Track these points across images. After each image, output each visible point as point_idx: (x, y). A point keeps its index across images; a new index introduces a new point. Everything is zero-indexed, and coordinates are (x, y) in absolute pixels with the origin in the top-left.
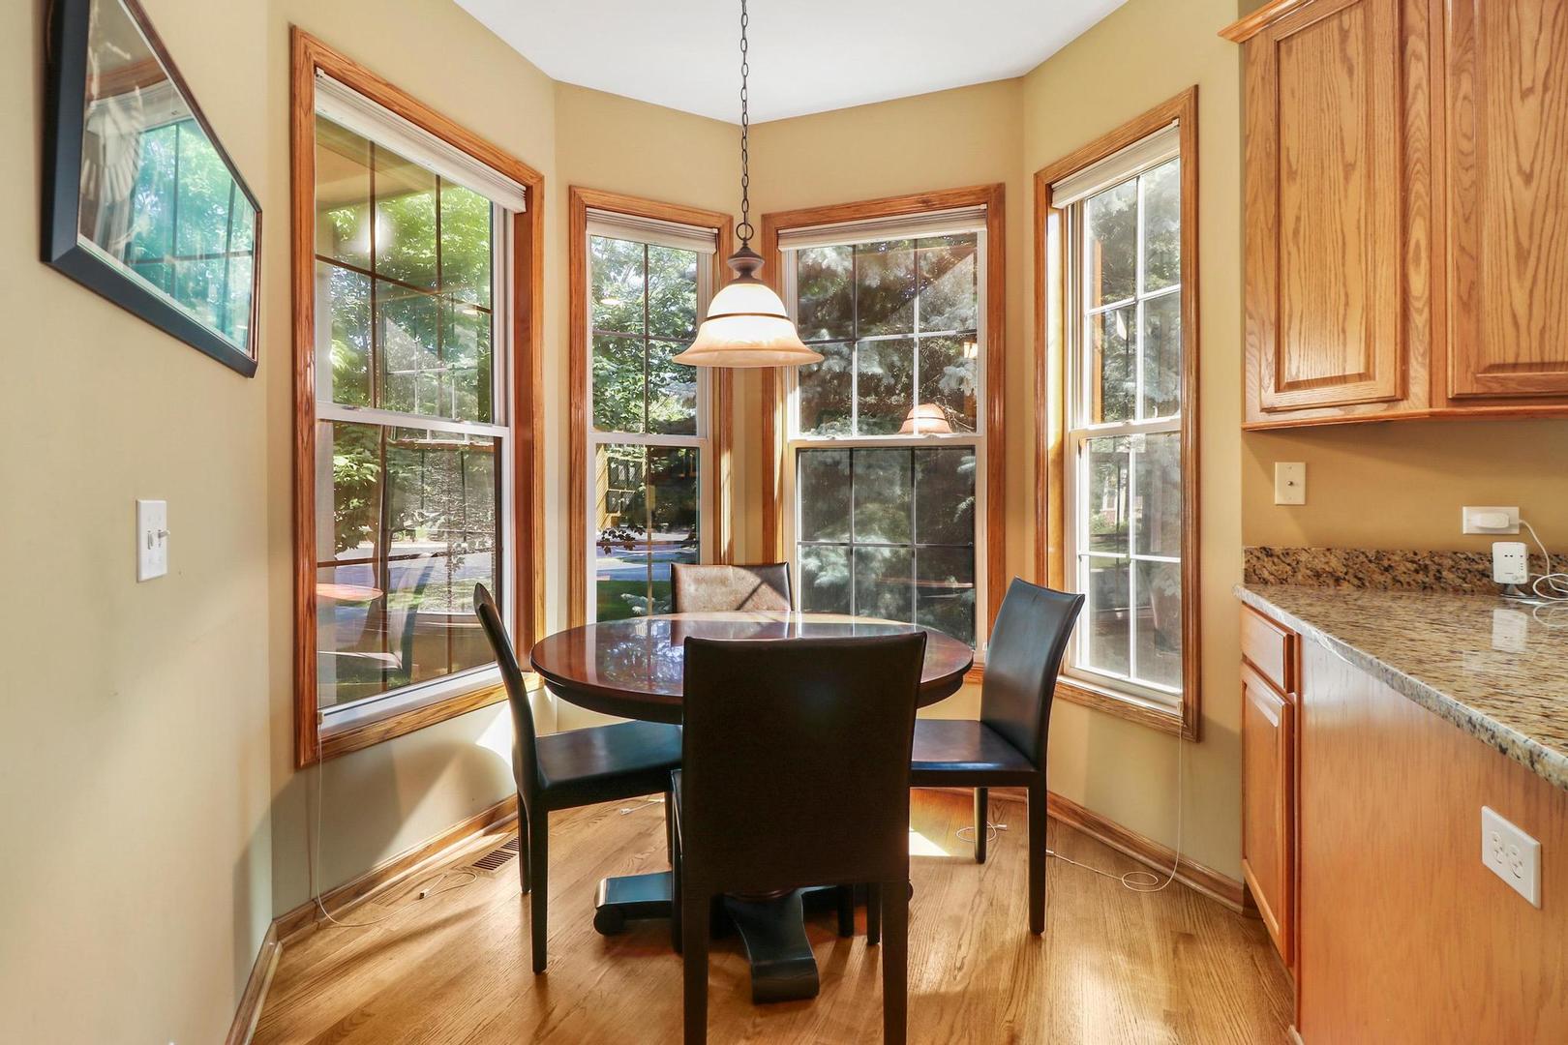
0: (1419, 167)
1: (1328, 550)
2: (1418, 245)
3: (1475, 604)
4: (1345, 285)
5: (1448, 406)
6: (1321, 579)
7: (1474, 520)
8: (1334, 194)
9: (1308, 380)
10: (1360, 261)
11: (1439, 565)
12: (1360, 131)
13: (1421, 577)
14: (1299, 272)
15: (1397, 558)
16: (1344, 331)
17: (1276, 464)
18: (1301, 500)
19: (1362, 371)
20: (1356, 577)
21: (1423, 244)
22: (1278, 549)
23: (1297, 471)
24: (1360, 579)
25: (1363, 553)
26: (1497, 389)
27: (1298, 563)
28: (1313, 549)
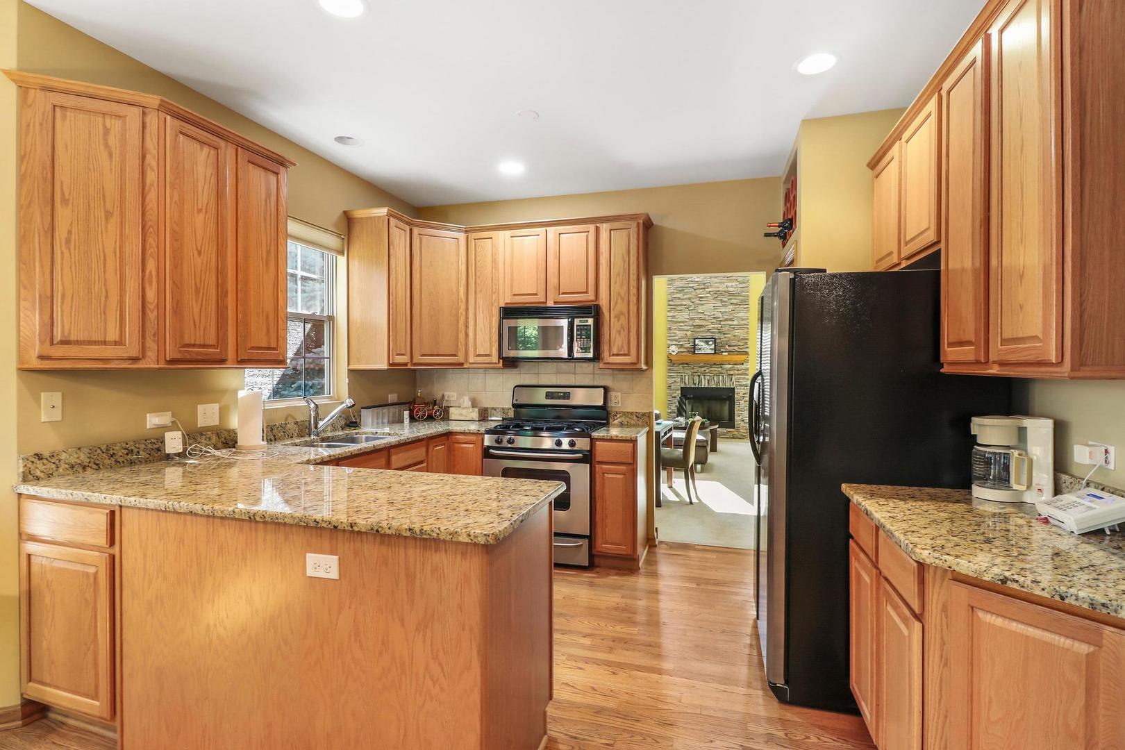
0: (151, 230)
1: (79, 449)
2: (151, 272)
3: (154, 467)
4: (105, 285)
5: (166, 364)
6: (75, 469)
7: (153, 420)
8: (98, 227)
9: (77, 341)
10: (116, 274)
11: (139, 448)
12: (117, 192)
13: (129, 457)
14: (71, 268)
15: (117, 448)
16: (105, 313)
17: (42, 394)
18: (59, 418)
19: (117, 339)
20: (95, 464)
21: (154, 273)
22: (46, 454)
23: (57, 398)
24: (97, 465)
25: (99, 448)
26: (188, 357)
27: (60, 461)
28: (70, 450)
